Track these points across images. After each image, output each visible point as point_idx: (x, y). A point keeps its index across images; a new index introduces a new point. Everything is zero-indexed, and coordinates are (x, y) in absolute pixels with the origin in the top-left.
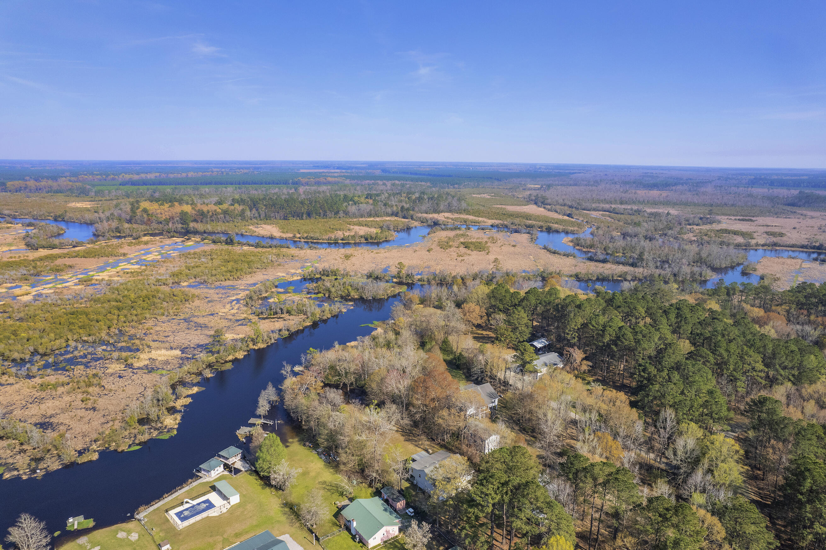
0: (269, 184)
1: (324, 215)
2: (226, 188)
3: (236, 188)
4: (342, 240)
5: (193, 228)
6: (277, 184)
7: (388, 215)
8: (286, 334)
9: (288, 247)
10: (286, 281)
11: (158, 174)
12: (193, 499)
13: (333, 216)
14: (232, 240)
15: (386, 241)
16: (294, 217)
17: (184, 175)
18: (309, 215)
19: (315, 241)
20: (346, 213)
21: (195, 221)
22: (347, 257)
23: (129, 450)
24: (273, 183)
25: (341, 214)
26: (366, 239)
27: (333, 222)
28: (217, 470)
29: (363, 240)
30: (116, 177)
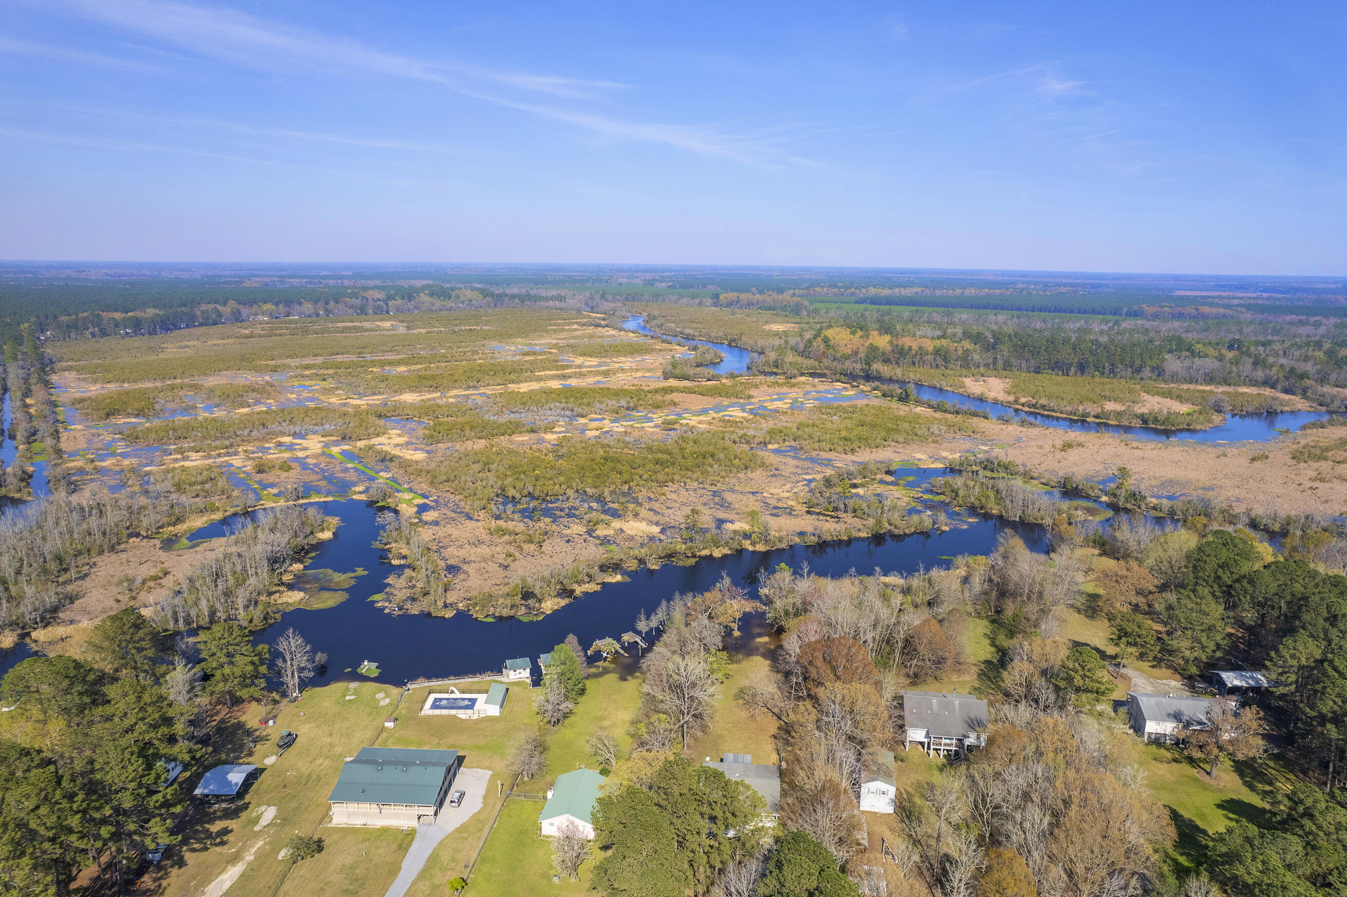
0: (1085, 312)
1: (1112, 371)
2: (996, 315)
3: (1013, 315)
4: (1097, 417)
5: (877, 371)
6: (1099, 313)
7: (1254, 383)
8: (814, 540)
9: (986, 417)
10: (914, 467)
11: (920, 290)
12: (462, 692)
13: (1129, 374)
14: (907, 395)
15: (1188, 430)
16: (1053, 370)
17: (958, 291)
18: (1082, 368)
19: (1046, 413)
20: (1159, 372)
21: (886, 361)
22: (1067, 446)
23: (485, 620)
24: (1093, 312)
25: (1147, 372)
26: (1145, 421)
27: (1118, 385)
28: (520, 673)
29: (1137, 423)
30: (858, 291)
